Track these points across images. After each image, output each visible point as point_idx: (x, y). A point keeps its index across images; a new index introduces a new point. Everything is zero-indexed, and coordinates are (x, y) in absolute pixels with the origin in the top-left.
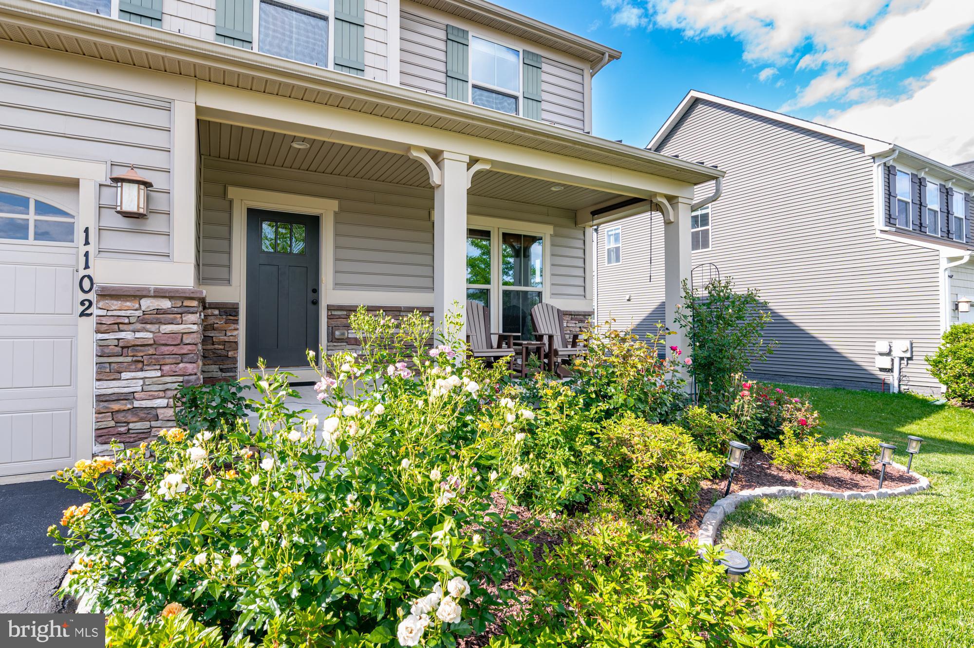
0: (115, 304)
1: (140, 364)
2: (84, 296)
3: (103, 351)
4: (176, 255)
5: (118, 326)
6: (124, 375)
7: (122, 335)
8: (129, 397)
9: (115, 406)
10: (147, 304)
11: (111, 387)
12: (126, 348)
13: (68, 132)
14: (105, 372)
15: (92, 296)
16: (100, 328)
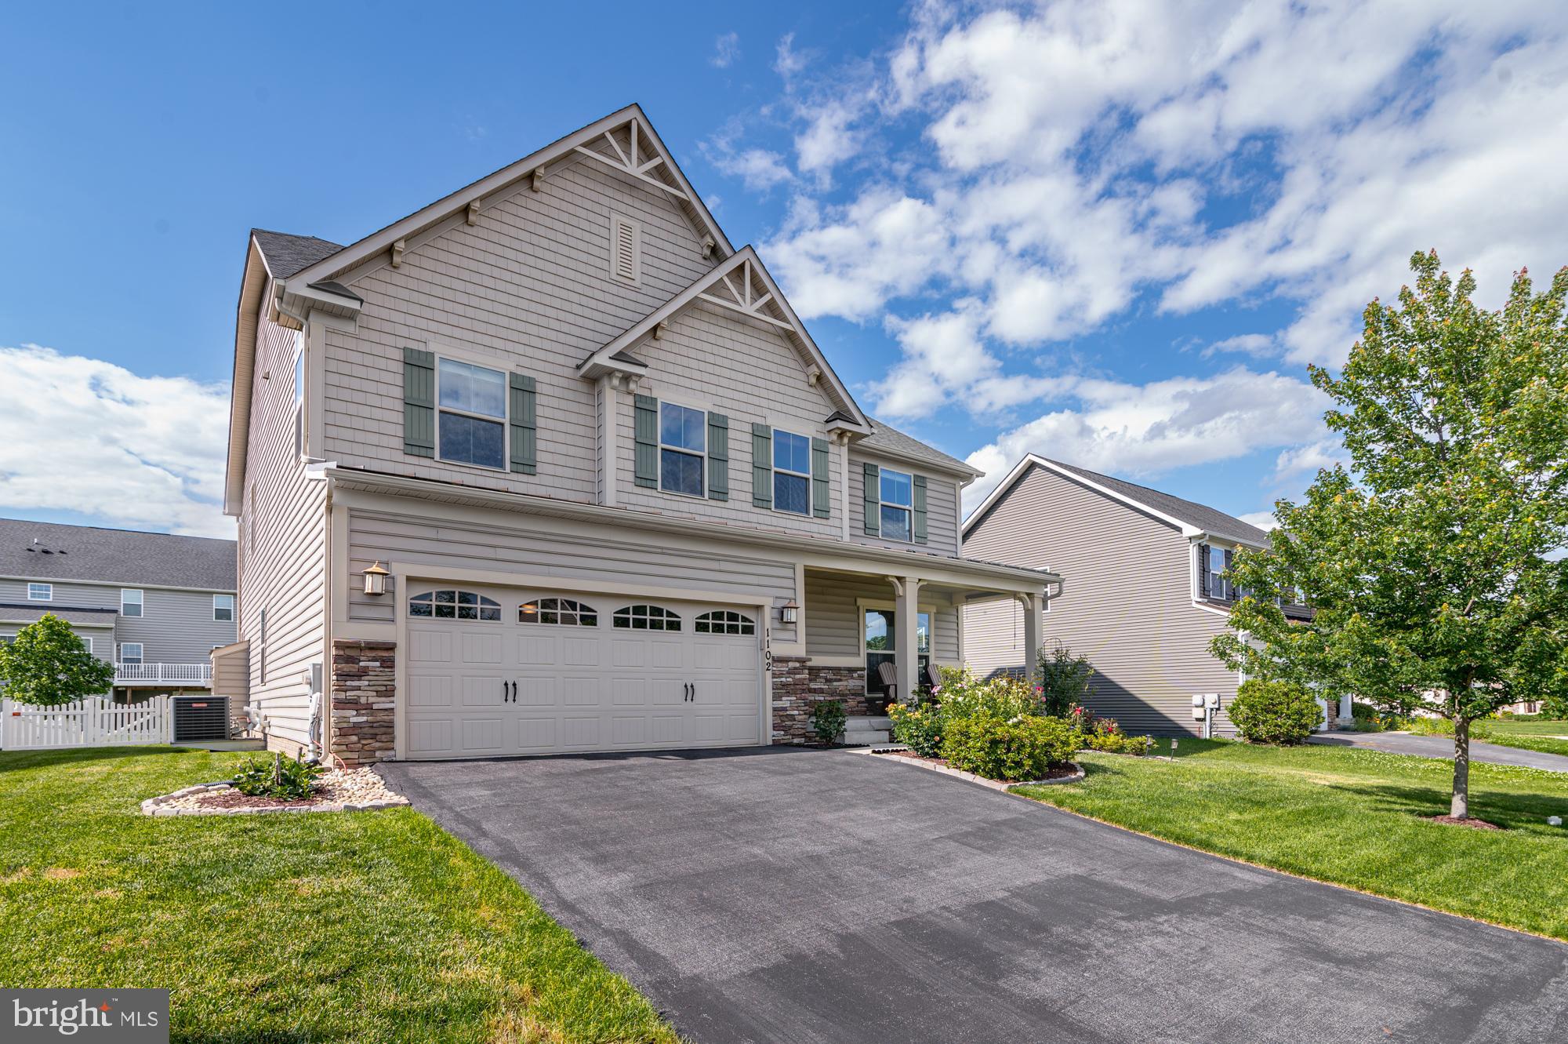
0: (780, 665)
1: (788, 694)
2: (767, 661)
3: (775, 687)
4: (799, 641)
5: (781, 675)
6: (784, 698)
7: (783, 679)
8: (785, 709)
9: (781, 713)
10: (791, 665)
11: (779, 704)
12: (784, 685)
13: (761, 583)
14: (777, 697)
15: (770, 661)
16: (774, 676)
